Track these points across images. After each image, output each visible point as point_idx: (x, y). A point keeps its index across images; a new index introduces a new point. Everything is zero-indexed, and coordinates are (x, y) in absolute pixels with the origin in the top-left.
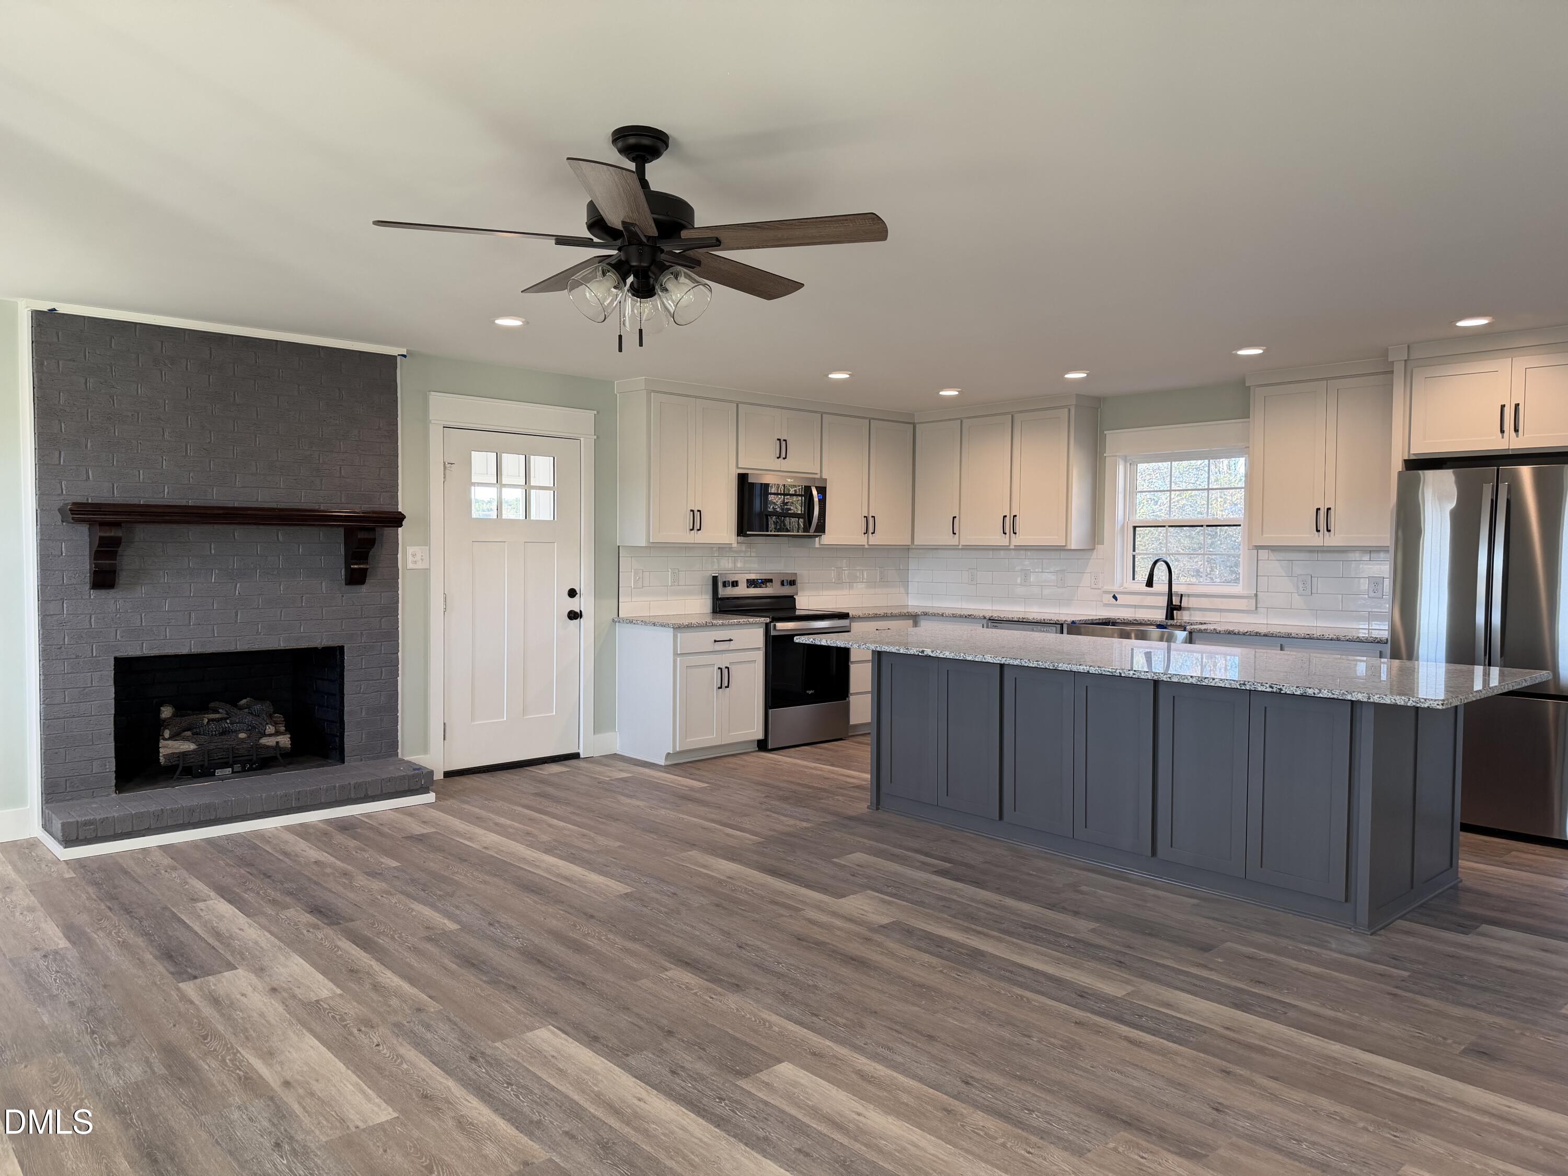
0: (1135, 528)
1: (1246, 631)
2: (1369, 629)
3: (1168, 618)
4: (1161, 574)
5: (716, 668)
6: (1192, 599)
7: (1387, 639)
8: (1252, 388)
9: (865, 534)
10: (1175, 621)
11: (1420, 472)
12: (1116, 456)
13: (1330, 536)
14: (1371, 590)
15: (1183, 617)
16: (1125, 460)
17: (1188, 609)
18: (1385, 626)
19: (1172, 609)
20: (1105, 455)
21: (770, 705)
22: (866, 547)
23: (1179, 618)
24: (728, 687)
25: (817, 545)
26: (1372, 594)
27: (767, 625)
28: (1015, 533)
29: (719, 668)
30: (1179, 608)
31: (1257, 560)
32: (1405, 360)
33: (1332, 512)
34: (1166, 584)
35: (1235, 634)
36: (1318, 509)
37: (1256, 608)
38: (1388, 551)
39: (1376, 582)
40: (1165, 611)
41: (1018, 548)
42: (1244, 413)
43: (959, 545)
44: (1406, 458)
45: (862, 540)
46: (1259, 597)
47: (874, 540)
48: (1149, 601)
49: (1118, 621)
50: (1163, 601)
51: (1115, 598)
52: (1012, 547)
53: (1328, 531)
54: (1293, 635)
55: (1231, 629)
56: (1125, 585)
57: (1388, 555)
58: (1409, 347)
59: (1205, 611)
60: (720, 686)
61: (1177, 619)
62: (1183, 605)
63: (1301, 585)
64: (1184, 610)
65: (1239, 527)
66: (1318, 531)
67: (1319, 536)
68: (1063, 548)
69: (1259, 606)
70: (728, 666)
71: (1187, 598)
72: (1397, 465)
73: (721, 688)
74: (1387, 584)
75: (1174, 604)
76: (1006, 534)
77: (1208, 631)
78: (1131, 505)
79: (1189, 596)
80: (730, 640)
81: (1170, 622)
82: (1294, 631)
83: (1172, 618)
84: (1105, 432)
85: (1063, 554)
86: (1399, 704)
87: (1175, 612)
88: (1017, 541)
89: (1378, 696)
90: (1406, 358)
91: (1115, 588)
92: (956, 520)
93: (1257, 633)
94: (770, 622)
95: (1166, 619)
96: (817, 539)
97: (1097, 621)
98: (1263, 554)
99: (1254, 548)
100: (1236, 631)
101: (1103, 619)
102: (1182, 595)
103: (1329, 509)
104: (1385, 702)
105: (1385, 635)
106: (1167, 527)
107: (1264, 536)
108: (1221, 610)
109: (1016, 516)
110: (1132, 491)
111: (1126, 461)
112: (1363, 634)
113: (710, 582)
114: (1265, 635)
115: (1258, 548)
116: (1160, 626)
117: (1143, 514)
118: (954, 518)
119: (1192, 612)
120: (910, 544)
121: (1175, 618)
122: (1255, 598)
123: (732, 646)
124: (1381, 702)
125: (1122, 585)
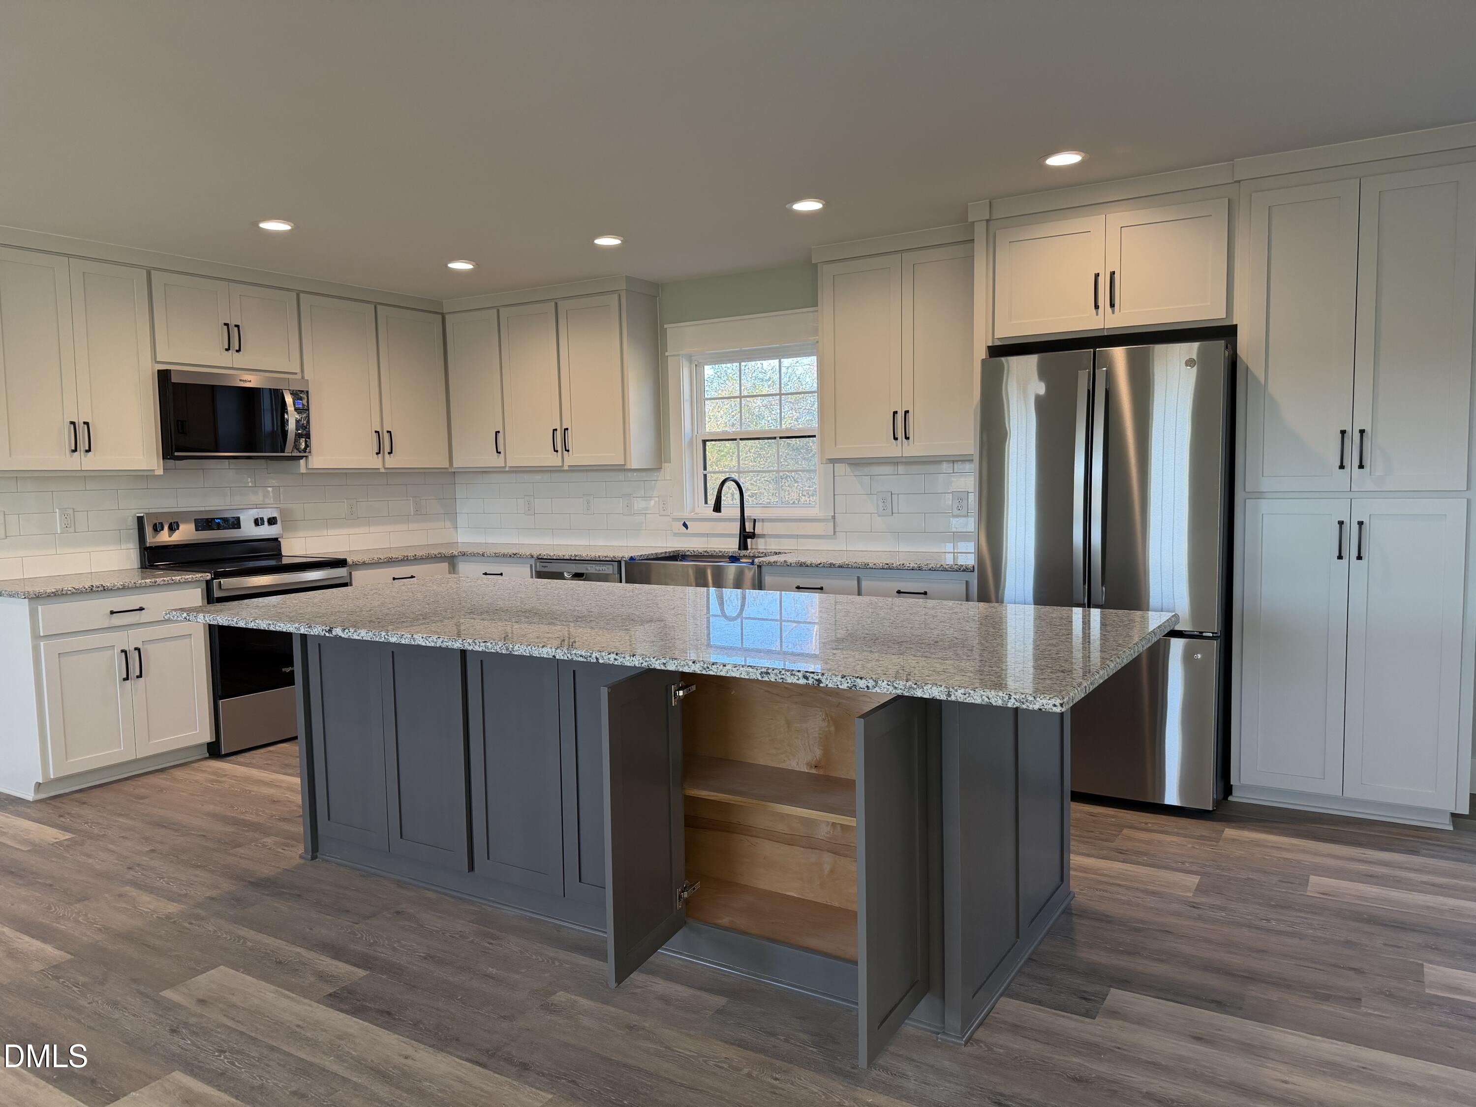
0: (704, 442)
1: (819, 562)
2: (954, 553)
3: (742, 548)
4: (730, 496)
5: (117, 651)
6: (767, 524)
7: (974, 567)
8: (819, 265)
9: (377, 454)
10: (748, 551)
11: (1003, 359)
12: (679, 355)
13: (909, 445)
14: (955, 507)
15: (756, 546)
16: (690, 359)
17: (762, 536)
18: (971, 547)
19: (745, 537)
20: (667, 354)
21: (220, 694)
22: (383, 470)
23: (754, 547)
24: (140, 676)
25: (303, 470)
26: (956, 512)
27: (208, 583)
28: (568, 451)
29: (122, 651)
30: (753, 535)
31: (834, 476)
32: (988, 221)
33: (910, 415)
34: (737, 507)
35: (807, 566)
36: (895, 413)
37: (835, 532)
38: (971, 461)
39: (960, 497)
40: (738, 539)
41: (574, 469)
42: (813, 302)
43: (505, 467)
44: (990, 344)
45: (375, 463)
46: (837, 520)
47: (392, 462)
48: (721, 527)
49: (687, 553)
50: (736, 528)
51: (685, 525)
52: (566, 468)
53: (907, 438)
54: (871, 565)
55: (803, 561)
56: (697, 510)
57: (972, 466)
58: (990, 203)
59: (780, 538)
60: (125, 676)
61: (752, 549)
62: (757, 532)
63: (881, 504)
64: (759, 538)
65: (814, 438)
66: (896, 439)
67: (897, 445)
68: (623, 468)
69: (837, 529)
70: (140, 646)
71: (761, 523)
72: (980, 353)
73: (127, 679)
74: (973, 500)
75: (747, 531)
76: (557, 451)
77: (778, 564)
78: (699, 416)
79: (763, 520)
80: (141, 609)
81: (743, 552)
82: (871, 560)
83: (746, 548)
84: (666, 326)
85: (621, 476)
86: (994, 704)
87: (749, 540)
88: (571, 460)
89: (962, 691)
90: (988, 218)
91: (686, 514)
92: (500, 436)
93: (831, 564)
94: (212, 579)
95: (739, 549)
96: (302, 462)
97: (663, 555)
98: (840, 468)
99: (828, 461)
100: (809, 562)
101: (670, 552)
102: (755, 520)
103: (907, 412)
104: (973, 701)
105: (970, 560)
106: (738, 440)
107: (837, 447)
108: (797, 537)
109: (567, 429)
110: (699, 399)
111: (691, 362)
112: (949, 560)
113: (135, 526)
114: (840, 567)
115: (833, 461)
116: (734, 559)
117: (712, 427)
118: (497, 432)
119: (768, 539)
120: (447, 466)
121: (749, 547)
122: (832, 520)
123: (143, 617)
124: (967, 701)
125: (693, 510)
